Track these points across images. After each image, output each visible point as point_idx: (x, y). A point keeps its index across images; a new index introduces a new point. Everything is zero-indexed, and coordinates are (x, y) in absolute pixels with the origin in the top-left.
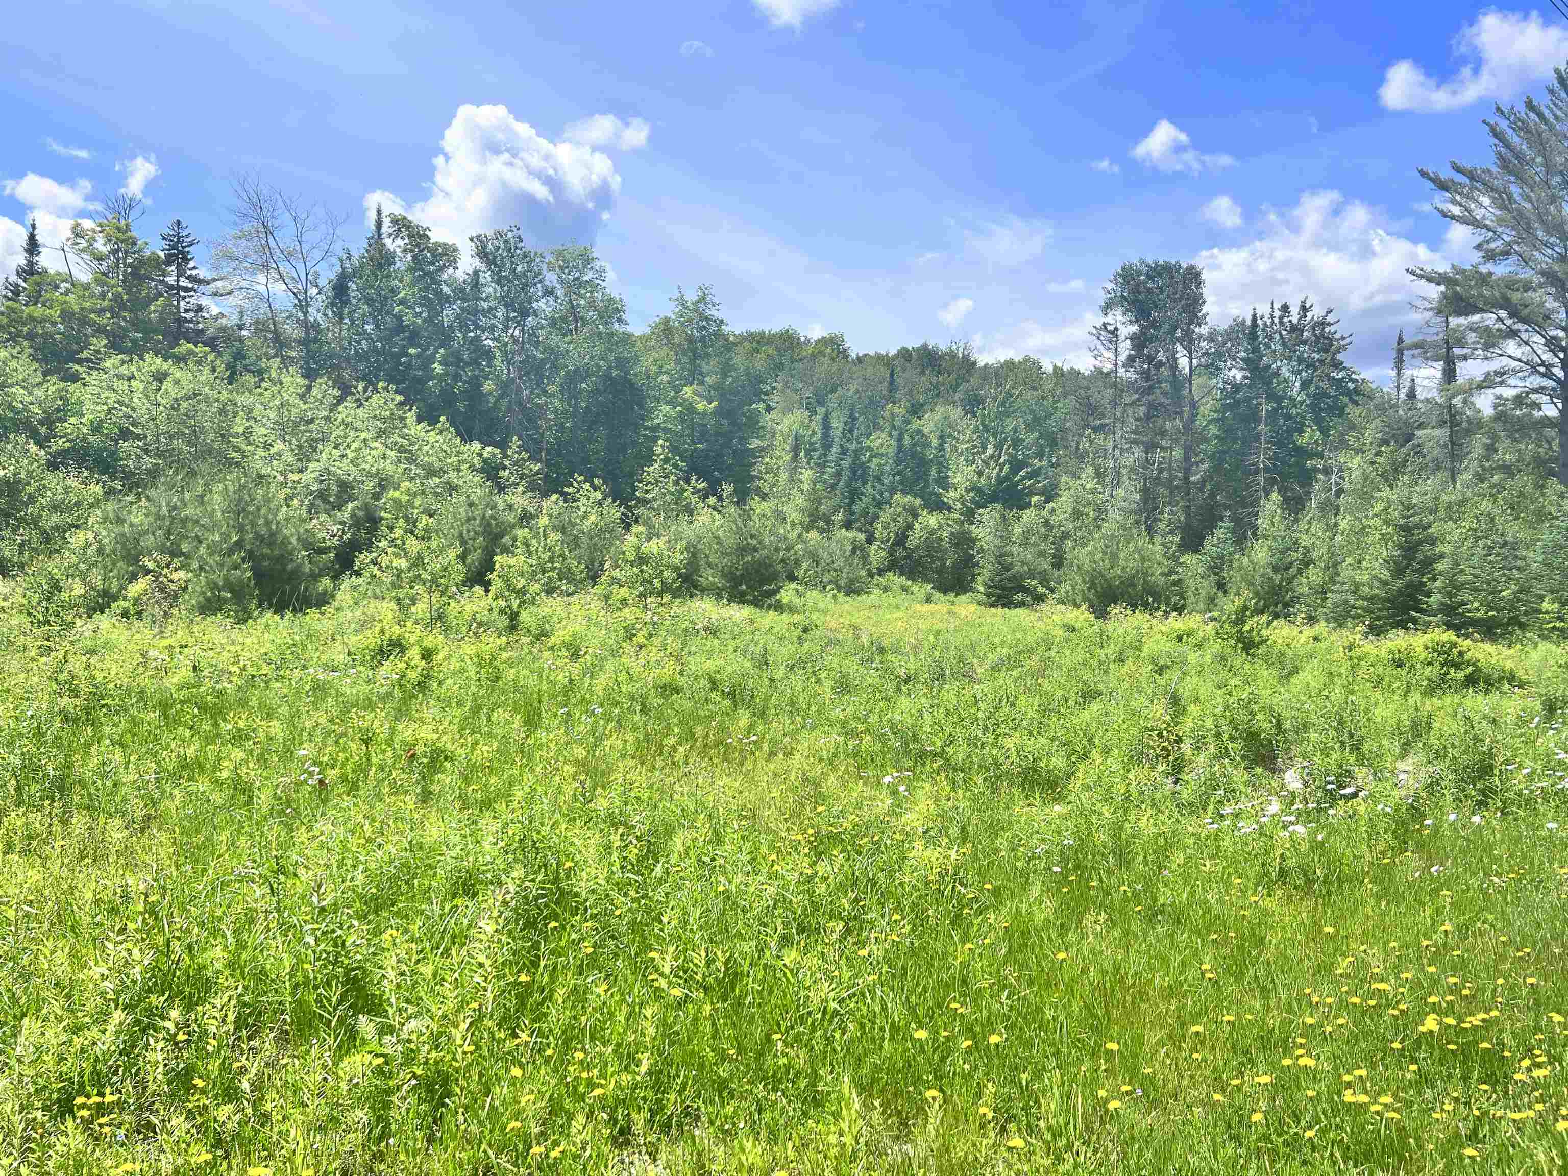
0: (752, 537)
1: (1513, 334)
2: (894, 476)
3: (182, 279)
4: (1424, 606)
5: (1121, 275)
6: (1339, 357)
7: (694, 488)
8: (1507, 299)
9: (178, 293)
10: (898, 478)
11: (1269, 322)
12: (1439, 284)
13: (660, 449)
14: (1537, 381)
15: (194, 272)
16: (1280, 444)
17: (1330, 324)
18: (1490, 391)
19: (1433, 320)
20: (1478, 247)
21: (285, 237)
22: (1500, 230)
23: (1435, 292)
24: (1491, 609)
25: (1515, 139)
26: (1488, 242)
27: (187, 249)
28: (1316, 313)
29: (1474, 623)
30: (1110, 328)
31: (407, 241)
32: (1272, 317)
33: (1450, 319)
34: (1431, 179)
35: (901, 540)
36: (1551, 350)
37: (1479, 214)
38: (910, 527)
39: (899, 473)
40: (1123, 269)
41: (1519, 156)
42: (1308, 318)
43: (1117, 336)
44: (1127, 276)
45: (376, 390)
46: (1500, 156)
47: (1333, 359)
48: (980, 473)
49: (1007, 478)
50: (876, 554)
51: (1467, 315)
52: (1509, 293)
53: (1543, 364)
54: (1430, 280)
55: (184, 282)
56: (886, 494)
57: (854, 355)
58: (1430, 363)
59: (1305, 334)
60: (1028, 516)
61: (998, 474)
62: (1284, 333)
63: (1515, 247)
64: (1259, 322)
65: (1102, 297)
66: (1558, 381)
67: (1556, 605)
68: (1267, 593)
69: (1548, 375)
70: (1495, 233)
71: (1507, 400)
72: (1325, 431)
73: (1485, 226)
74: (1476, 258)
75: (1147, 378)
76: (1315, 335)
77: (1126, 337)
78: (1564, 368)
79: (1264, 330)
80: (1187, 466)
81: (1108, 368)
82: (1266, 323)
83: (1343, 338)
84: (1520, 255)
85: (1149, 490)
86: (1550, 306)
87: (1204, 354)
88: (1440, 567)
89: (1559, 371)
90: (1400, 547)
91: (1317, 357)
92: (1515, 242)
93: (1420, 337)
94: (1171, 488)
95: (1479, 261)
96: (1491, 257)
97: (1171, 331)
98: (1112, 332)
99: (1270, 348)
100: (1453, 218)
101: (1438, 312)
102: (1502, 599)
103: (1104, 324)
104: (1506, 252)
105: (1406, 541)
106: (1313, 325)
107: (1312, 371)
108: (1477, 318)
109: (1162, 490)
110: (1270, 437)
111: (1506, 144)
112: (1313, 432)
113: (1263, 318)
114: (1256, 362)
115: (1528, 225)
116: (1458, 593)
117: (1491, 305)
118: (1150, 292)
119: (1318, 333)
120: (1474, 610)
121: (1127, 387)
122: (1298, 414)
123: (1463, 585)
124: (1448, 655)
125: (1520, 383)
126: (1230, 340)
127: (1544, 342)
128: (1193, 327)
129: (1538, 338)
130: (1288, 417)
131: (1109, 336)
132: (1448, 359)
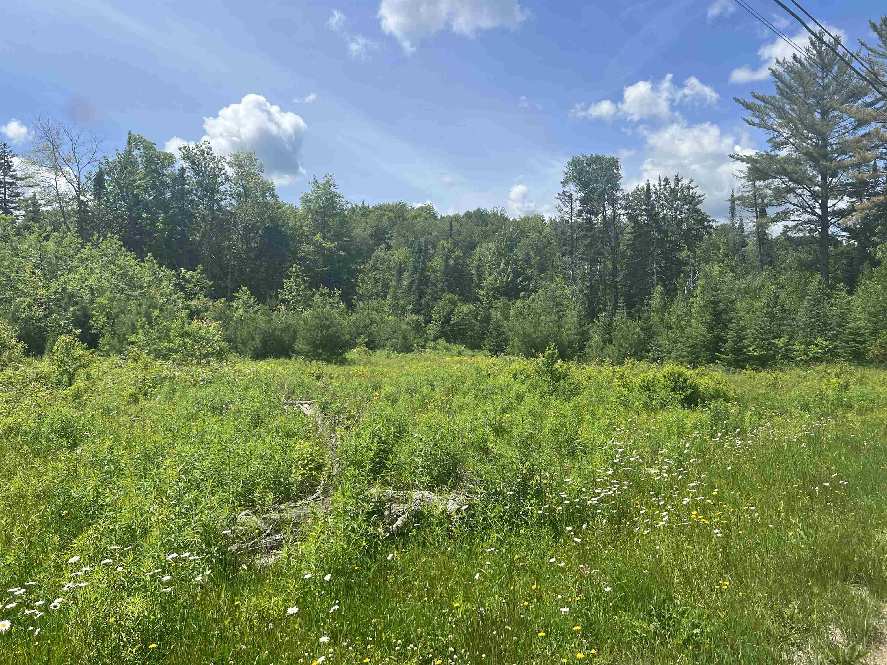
0: (327, 319)
1: (792, 190)
2: (443, 282)
3: (6, 177)
4: (723, 349)
5: (571, 164)
6: (698, 207)
7: (322, 292)
8: (785, 170)
9: (5, 185)
10: (445, 283)
11: (658, 188)
12: (747, 163)
13: (294, 270)
14: (806, 217)
15: (14, 173)
16: (666, 258)
17: (692, 188)
18: (779, 223)
19: (747, 184)
20: (769, 141)
21: (65, 150)
22: (781, 130)
23: (744, 167)
24: (764, 350)
25: (787, 78)
26: (775, 138)
27: (10, 160)
28: (685, 182)
29: (751, 358)
30: (567, 194)
31: (142, 151)
32: (660, 185)
33: (756, 183)
34: (741, 103)
35: (447, 320)
36: (814, 199)
37: (769, 122)
38: (452, 312)
39: (447, 281)
40: (573, 160)
41: (790, 88)
42: (680, 186)
43: (571, 199)
44: (575, 164)
45: (105, 238)
46: (778, 87)
47: (695, 208)
48: (496, 280)
49: (511, 282)
50: (432, 329)
51: (764, 180)
52: (786, 166)
53: (809, 207)
54: (742, 161)
55: (8, 179)
56: (439, 293)
57: (439, 217)
58: (746, 209)
59: (679, 194)
60: (519, 303)
61: (507, 280)
62: (667, 194)
63: (791, 140)
64: (652, 187)
65: (562, 177)
66: (818, 215)
67: (803, 346)
68: (637, 344)
69: (813, 213)
70: (779, 132)
71: (790, 228)
72: (692, 250)
73: (773, 129)
74: (768, 147)
75: (590, 223)
76: (684, 195)
77: (577, 199)
78: (821, 209)
79: (655, 193)
80: (614, 273)
81: (567, 217)
82: (656, 189)
83: (700, 196)
84: (793, 145)
85: (593, 287)
86: (811, 172)
87: (622, 207)
88: (730, 325)
89: (818, 211)
90: (711, 314)
91: (686, 207)
92: (790, 137)
93: (740, 193)
94: (606, 285)
95: (770, 149)
96: (777, 146)
97: (602, 194)
98: (568, 196)
99: (660, 203)
100: (754, 124)
101: (748, 179)
102: (770, 343)
103: (564, 192)
104: (785, 144)
105: (714, 310)
106: (683, 189)
107: (683, 215)
108: (770, 181)
109: (601, 287)
110: (659, 254)
111: (782, 81)
112: (686, 251)
113: (654, 186)
114: (650, 211)
115: (796, 127)
116: (741, 341)
117: (778, 174)
118: (588, 173)
119: (686, 193)
120: (753, 351)
121: (579, 228)
122: (676, 240)
123: (744, 336)
124: (676, 382)
125: (797, 218)
126: (635, 199)
127: (810, 194)
128: (614, 192)
129: (806, 192)
130: (671, 242)
131: (567, 199)
132: (756, 205)
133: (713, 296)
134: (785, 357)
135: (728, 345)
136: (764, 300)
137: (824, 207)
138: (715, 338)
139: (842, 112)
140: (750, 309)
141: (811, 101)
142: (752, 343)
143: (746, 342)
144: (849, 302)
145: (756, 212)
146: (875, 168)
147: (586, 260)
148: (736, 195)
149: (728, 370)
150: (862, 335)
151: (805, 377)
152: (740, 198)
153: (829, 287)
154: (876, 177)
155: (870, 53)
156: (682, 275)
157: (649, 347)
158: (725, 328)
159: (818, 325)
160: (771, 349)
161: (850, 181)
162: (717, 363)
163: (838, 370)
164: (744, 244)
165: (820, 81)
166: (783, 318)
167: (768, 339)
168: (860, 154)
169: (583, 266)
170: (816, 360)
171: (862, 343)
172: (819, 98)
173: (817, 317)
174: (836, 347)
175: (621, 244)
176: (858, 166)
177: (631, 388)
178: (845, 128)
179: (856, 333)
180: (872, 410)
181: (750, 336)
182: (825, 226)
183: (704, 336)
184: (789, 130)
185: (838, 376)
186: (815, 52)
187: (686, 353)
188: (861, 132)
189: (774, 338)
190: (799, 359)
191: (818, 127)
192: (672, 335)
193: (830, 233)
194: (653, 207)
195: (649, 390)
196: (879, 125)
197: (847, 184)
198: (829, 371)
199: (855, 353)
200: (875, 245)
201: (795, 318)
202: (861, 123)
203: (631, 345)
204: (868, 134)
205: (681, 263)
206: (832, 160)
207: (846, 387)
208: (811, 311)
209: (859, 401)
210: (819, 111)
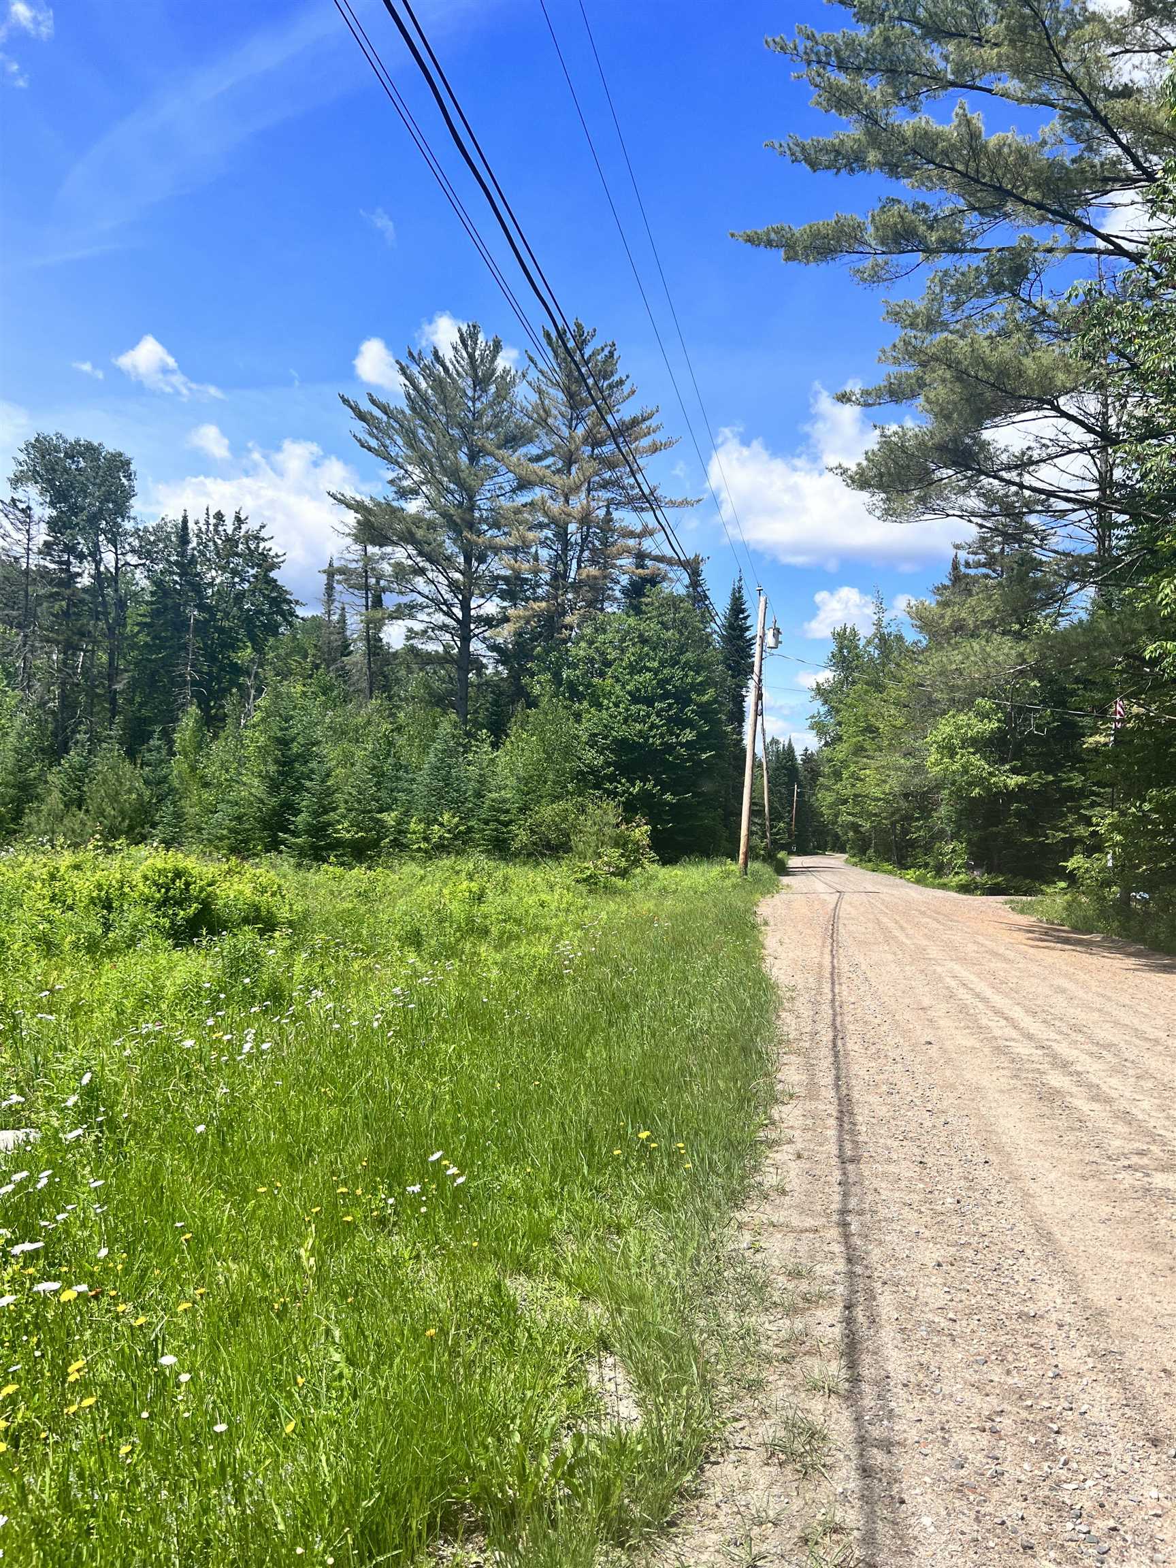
1: (422, 572)
4: (292, 827)
5: (34, 446)
6: (272, 574)
8: (412, 535)
11: (204, 528)
12: (356, 511)
14: (440, 618)
16: (212, 659)
17: (263, 540)
18: (400, 622)
19: (353, 547)
20: (392, 482)
22: (410, 468)
23: (352, 518)
24: (361, 830)
25: (423, 384)
26: (400, 479)
28: (251, 526)
29: (338, 844)
30: (21, 506)
32: (208, 524)
33: (368, 548)
34: (351, 407)
36: (452, 591)
37: (393, 451)
40: (37, 440)
41: (426, 401)
42: (243, 531)
43: (29, 517)
44: (42, 449)
46: (408, 396)
47: (266, 576)
51: (381, 546)
52: (414, 529)
53: (445, 602)
54: (349, 506)
58: (351, 590)
59: (241, 546)
62: (219, 542)
63: (424, 488)
64: (191, 525)
65: (11, 470)
66: (457, 620)
67: (422, 825)
68: (135, 811)
69: (449, 614)
70: (406, 471)
71: (417, 633)
72: (258, 648)
73: (398, 463)
74: (390, 493)
75: (68, 570)
76: (249, 548)
77: (41, 520)
78: (462, 609)
79: (197, 536)
80: (112, 673)
81: (19, 551)
82: (200, 529)
83: (277, 556)
84: (427, 497)
85: (68, 697)
86: (450, 548)
87: (133, 551)
88: (308, 784)
89: (458, 612)
90: (276, 761)
91: (252, 572)
92: (423, 483)
93: (343, 562)
94: (92, 695)
95: (392, 496)
96: (403, 494)
97: (93, 519)
98: (23, 511)
99: (205, 555)
100: (370, 449)
101: (357, 539)
102: (371, 819)
103: (13, 500)
104: (415, 492)
105: (283, 755)
106: (247, 538)
107: (246, 586)
108: (389, 549)
109: (82, 698)
110: (199, 648)
111: (416, 388)
112: (249, 650)
113: (197, 522)
114: (186, 566)
115: (431, 468)
116: (326, 812)
117: (401, 539)
118: (66, 470)
119: (252, 547)
120: (344, 831)
121: (43, 577)
122: (231, 628)
123: (330, 803)
124: (168, 890)
125: (427, 619)
126: (159, 541)
127: (446, 582)
128: (119, 520)
129: (441, 579)
130: (221, 630)
131: (20, 515)
132: (367, 588)
133: (281, 729)
134: (396, 843)
135: (302, 819)
136: (370, 747)
137: (465, 607)
138: (281, 806)
139: (497, 460)
140: (347, 760)
141: (455, 432)
142: (344, 817)
143: (333, 816)
144: (492, 760)
145: (367, 598)
146: (536, 558)
147: (58, 643)
148: (336, 564)
149: (299, 865)
150: (507, 811)
151: (422, 878)
152: (343, 571)
153: (468, 734)
154: (536, 572)
155: (541, 378)
156: (234, 690)
157: (157, 818)
158: (298, 789)
159: (448, 792)
160: (374, 828)
161: (503, 572)
162: (281, 852)
163: (471, 865)
164: (345, 650)
165: (470, 404)
166: (399, 779)
167: (370, 812)
168: (518, 530)
169: (49, 654)
170: (442, 848)
171: (507, 824)
172: (467, 430)
173: (447, 781)
174: (470, 830)
175: (129, 621)
176: (514, 550)
177: (69, 901)
178: (501, 488)
179: (499, 808)
180: (518, 938)
181: (342, 805)
182: (466, 639)
183: (261, 801)
184: (423, 472)
185: (470, 877)
186: (465, 355)
187: (225, 832)
188: (524, 498)
189: (381, 811)
190: (416, 846)
191: (462, 475)
192: (208, 796)
193: (471, 649)
194: (193, 561)
195: (109, 908)
196: (546, 493)
197: (498, 578)
198: (458, 868)
199: (497, 839)
200: (532, 675)
201: (414, 780)
202: (523, 484)
203: (122, 812)
204: (532, 504)
205: (237, 670)
206: (480, 533)
207: (480, 898)
208: (438, 769)
209: (499, 921)
210: (466, 450)
